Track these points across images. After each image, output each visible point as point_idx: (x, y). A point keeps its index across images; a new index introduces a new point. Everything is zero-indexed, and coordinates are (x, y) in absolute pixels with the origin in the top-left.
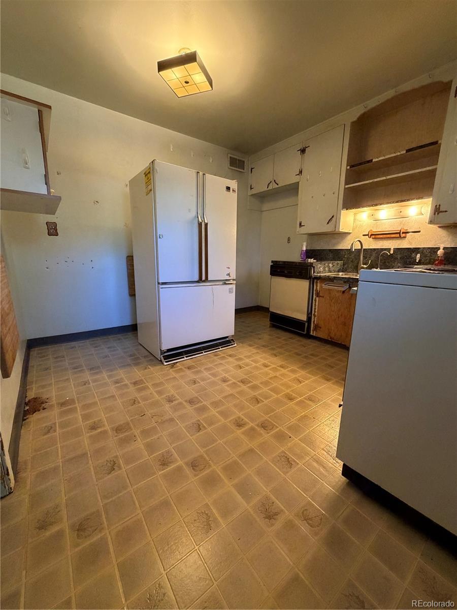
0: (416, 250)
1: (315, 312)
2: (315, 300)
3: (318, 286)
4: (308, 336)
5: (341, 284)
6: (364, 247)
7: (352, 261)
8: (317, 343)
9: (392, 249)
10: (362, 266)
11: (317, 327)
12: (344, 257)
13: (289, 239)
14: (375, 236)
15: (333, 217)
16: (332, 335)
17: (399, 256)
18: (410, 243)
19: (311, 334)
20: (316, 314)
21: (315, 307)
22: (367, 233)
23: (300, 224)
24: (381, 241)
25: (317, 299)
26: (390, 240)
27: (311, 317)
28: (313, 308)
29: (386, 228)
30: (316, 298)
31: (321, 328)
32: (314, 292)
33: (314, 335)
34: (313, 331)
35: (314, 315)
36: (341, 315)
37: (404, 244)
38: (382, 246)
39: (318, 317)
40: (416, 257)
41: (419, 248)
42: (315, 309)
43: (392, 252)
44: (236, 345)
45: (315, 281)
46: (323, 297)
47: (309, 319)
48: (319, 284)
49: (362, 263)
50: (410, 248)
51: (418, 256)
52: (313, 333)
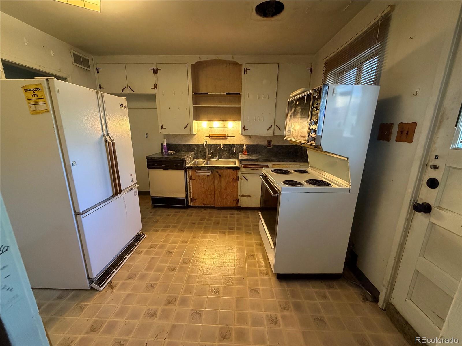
0: (233, 146)
1: (190, 190)
2: (189, 183)
3: (190, 173)
4: (188, 207)
5: (206, 170)
6: (208, 144)
7: (200, 152)
8: (195, 211)
9: (222, 145)
10: (208, 155)
11: (193, 200)
12: (195, 149)
13: (147, 135)
14: (212, 137)
15: (188, 124)
16: (205, 202)
17: (226, 149)
18: (230, 142)
19: (189, 204)
20: (191, 191)
21: (190, 187)
22: (209, 136)
23: (162, 127)
24: (215, 140)
25: (191, 181)
26: (220, 139)
27: (188, 194)
28: (188, 187)
29: (216, 133)
30: (189, 181)
31: (196, 199)
32: (188, 177)
33: (192, 205)
34: (190, 203)
35: (190, 193)
36: (209, 189)
37: (227, 142)
38: (216, 143)
39: (193, 194)
40: (233, 149)
41: (234, 145)
42: (190, 188)
43: (222, 147)
44: (146, 236)
45: (187, 170)
46: (195, 180)
47: (187, 195)
48: (190, 172)
49: (208, 154)
50: (230, 145)
51: (235, 149)
52: (191, 204)
